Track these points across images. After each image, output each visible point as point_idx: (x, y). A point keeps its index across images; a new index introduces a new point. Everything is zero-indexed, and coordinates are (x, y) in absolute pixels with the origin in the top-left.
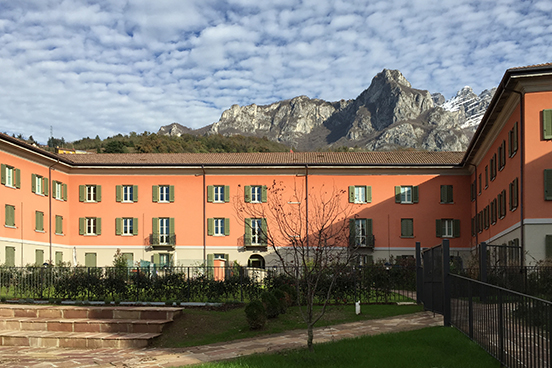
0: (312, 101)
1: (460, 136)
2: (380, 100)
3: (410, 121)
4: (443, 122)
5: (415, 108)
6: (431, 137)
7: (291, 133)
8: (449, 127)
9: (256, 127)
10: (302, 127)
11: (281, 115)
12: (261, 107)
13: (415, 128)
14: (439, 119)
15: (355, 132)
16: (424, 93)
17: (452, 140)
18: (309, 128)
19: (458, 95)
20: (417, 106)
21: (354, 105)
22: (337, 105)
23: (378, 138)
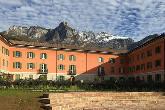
0: (41, 28)
1: (84, 43)
2: (62, 30)
3: (70, 37)
4: (79, 39)
5: (72, 34)
6: (76, 43)
7: (34, 37)
8: (81, 40)
9: (22, 34)
10: (38, 35)
11: (30, 31)
12: (24, 27)
13: (72, 40)
14: (78, 38)
15: (54, 39)
16: (74, 30)
17: (82, 44)
18: (40, 36)
19: (83, 32)
20: (72, 33)
21: (54, 31)
22: (49, 30)
23: (61, 41)
